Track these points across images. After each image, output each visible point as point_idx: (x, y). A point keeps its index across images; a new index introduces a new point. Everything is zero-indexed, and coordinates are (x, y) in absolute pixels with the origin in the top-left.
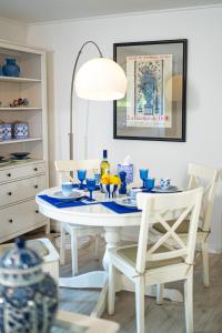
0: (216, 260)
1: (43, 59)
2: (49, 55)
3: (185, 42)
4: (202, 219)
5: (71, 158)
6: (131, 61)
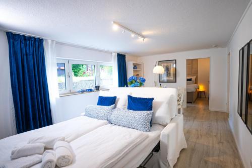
1: (142, 65)
6: (162, 65)
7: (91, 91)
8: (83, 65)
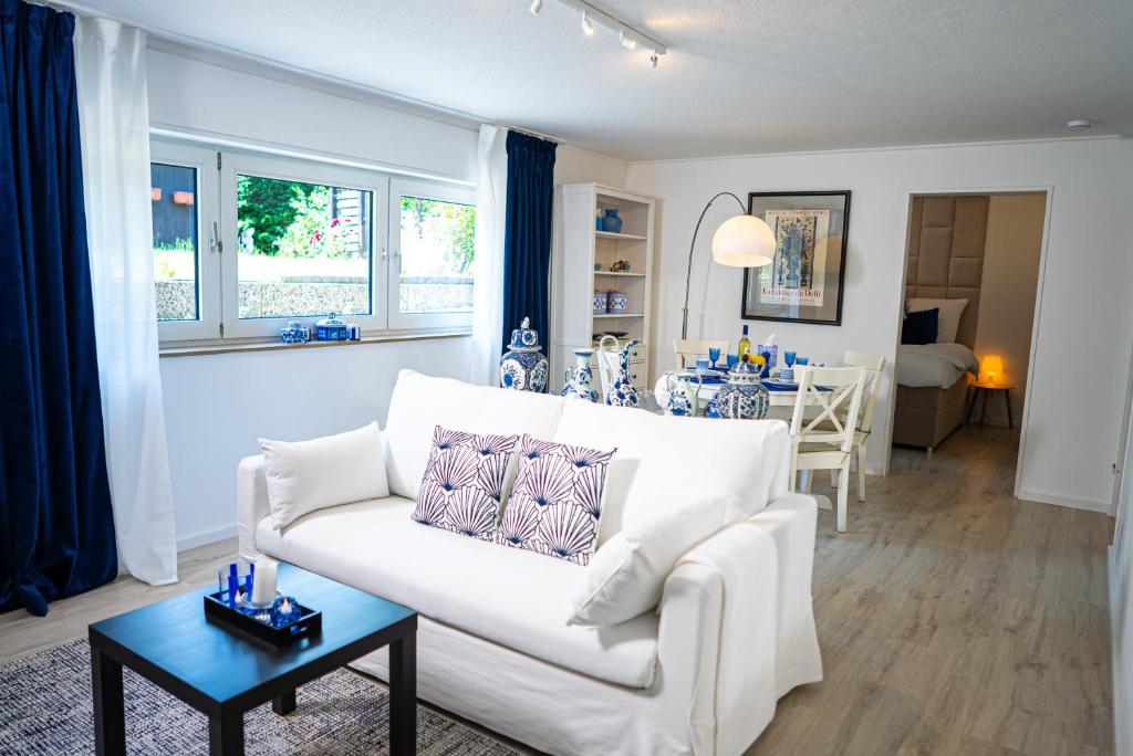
0: (873, 480)
1: (651, 211)
2: (659, 203)
3: (848, 194)
4: (861, 417)
5: (684, 337)
6: (771, 216)
7: (341, 339)
8: (308, 189)
